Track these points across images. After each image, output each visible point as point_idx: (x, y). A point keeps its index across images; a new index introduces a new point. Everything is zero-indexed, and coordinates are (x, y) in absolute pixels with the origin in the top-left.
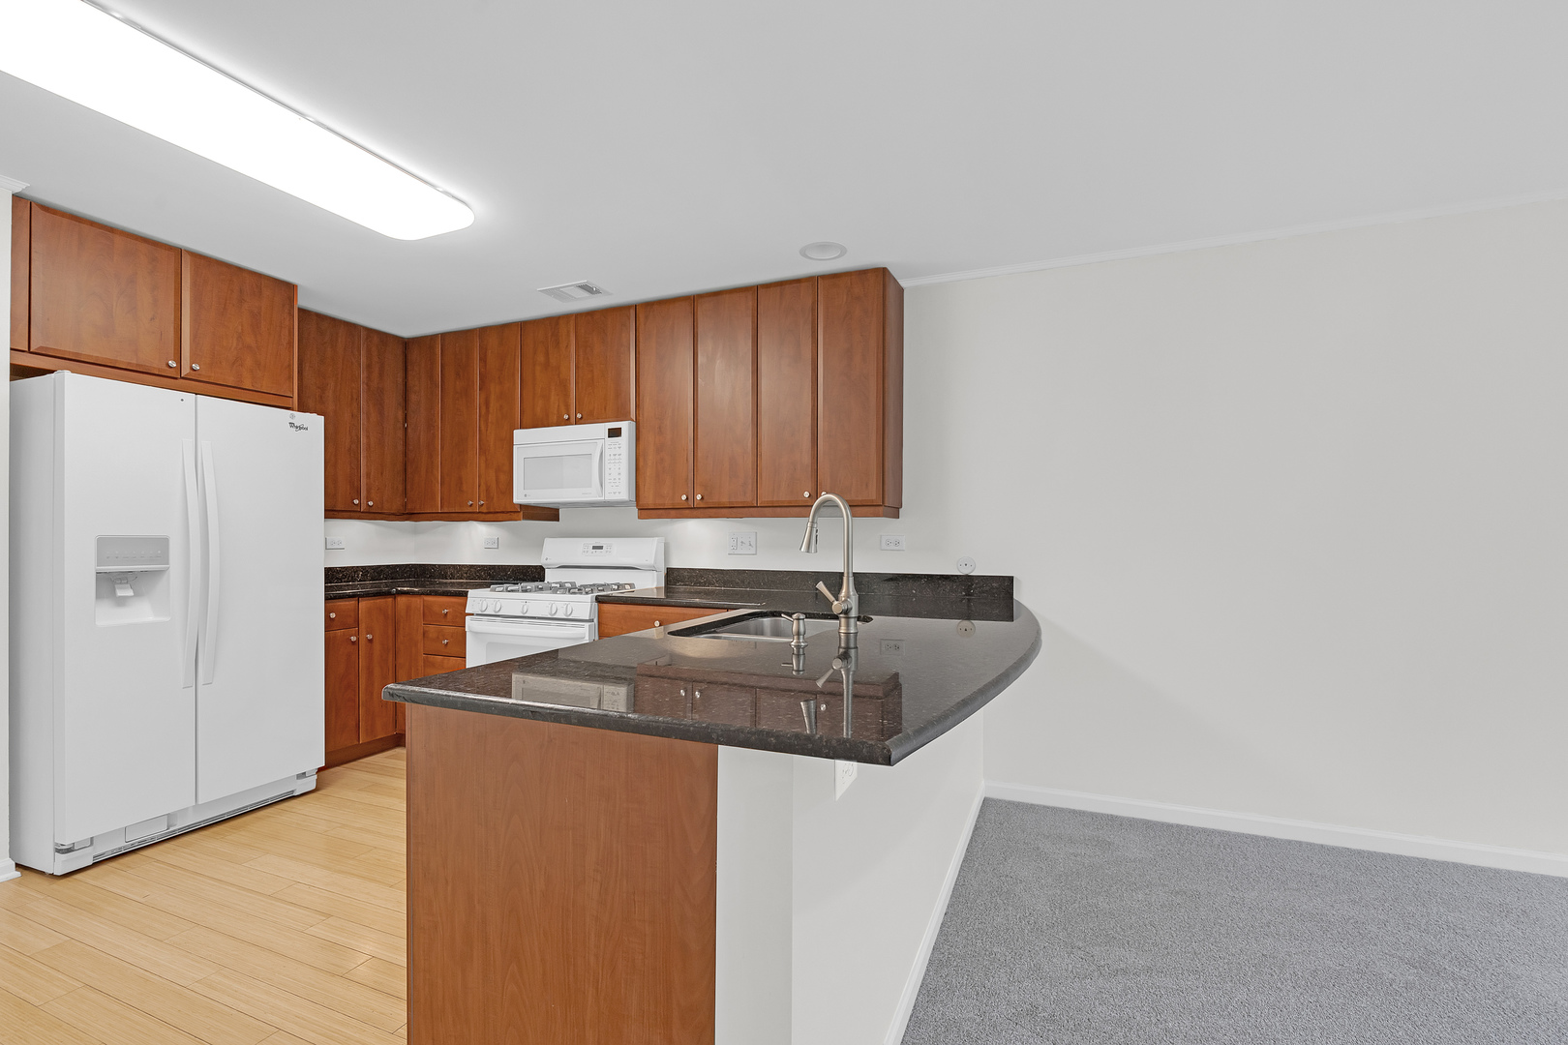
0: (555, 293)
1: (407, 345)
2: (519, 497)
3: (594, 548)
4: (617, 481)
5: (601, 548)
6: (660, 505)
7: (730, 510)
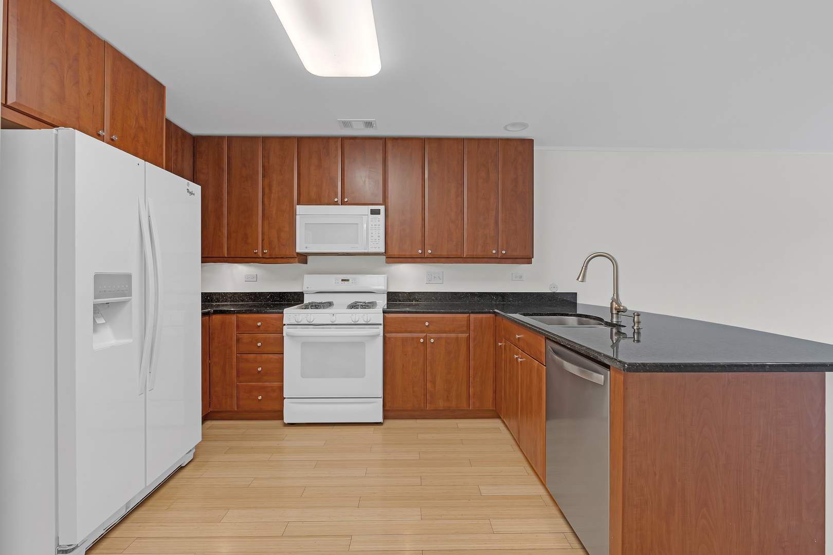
0: (346, 124)
1: (196, 140)
2: (300, 249)
3: (343, 280)
4: (377, 240)
5: (348, 280)
6: (402, 255)
7: (446, 259)
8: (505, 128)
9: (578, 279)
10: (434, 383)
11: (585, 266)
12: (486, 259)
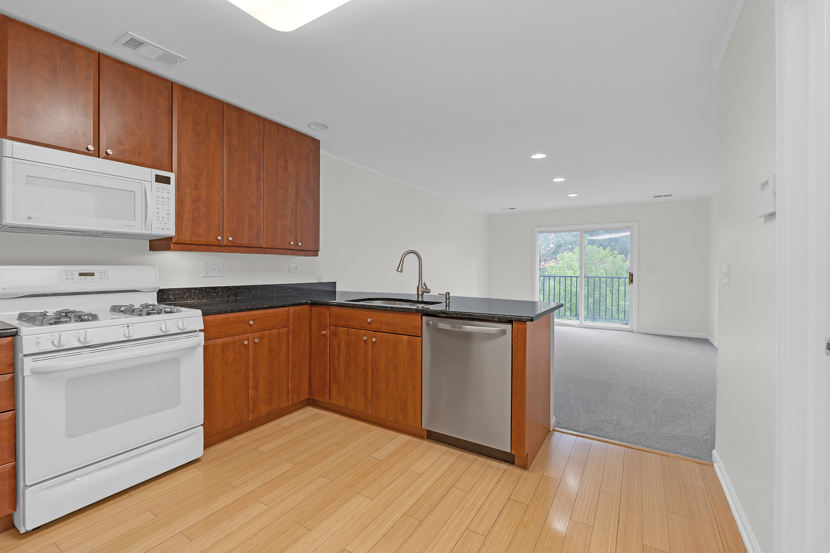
2: (9, 218)
3: (81, 274)
4: (166, 219)
5: (92, 274)
6: (195, 241)
7: (246, 248)
8: (309, 125)
9: (397, 270)
10: (256, 388)
11: (402, 261)
12: (284, 251)
